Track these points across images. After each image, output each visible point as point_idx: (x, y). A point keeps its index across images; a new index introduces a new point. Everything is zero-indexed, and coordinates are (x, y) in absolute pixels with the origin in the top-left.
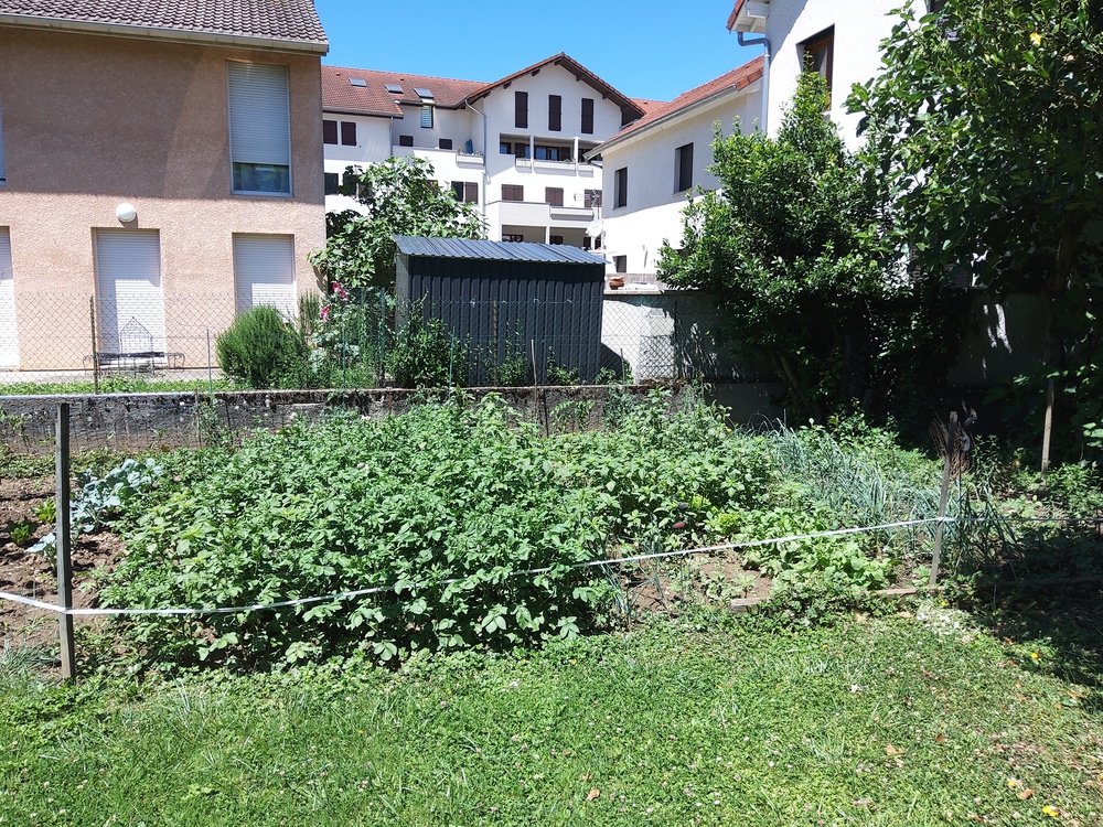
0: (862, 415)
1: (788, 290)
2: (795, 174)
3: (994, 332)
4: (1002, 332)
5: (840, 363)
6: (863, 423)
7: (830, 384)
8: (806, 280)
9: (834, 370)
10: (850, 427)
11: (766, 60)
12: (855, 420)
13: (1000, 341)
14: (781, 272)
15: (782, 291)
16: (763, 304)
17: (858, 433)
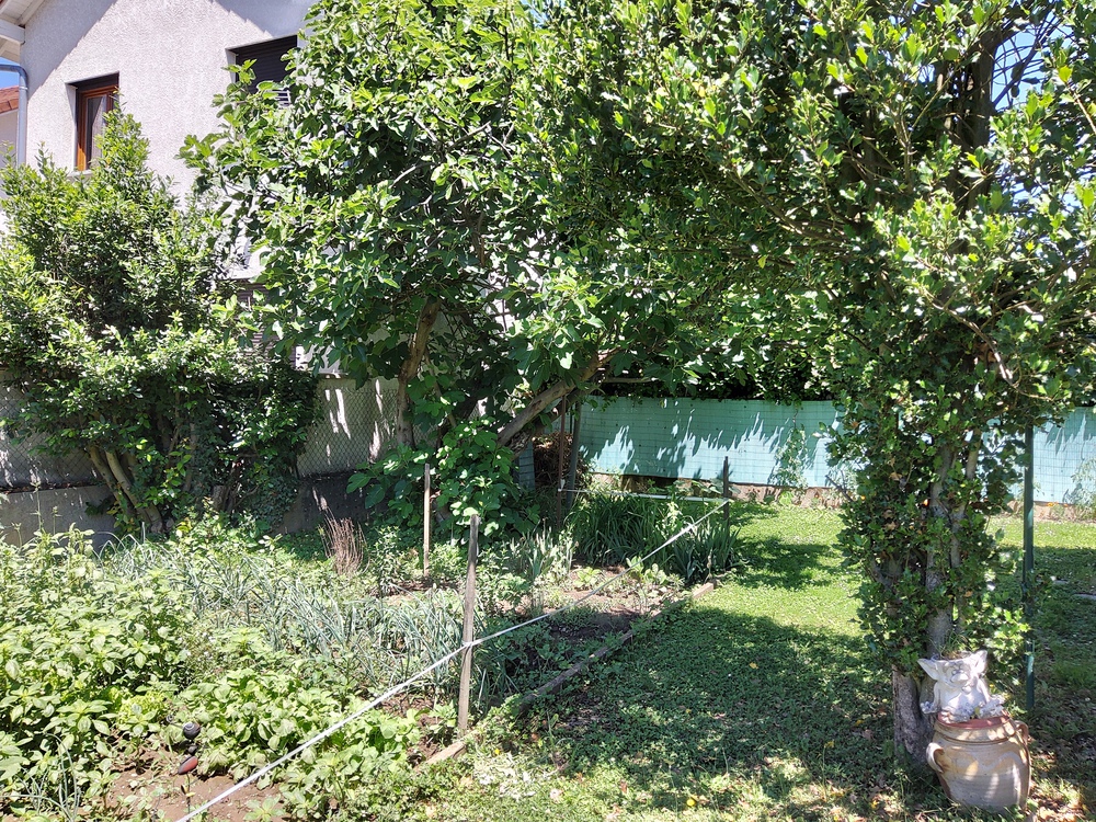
0: (217, 518)
1: (127, 369)
2: (129, 227)
3: (336, 417)
4: (342, 418)
5: (187, 458)
6: (219, 526)
7: (176, 484)
8: (149, 357)
9: (179, 467)
10: (204, 533)
11: (23, 93)
12: (208, 524)
13: (340, 425)
14: (113, 346)
15: (120, 371)
16: (91, 386)
17: (213, 539)
